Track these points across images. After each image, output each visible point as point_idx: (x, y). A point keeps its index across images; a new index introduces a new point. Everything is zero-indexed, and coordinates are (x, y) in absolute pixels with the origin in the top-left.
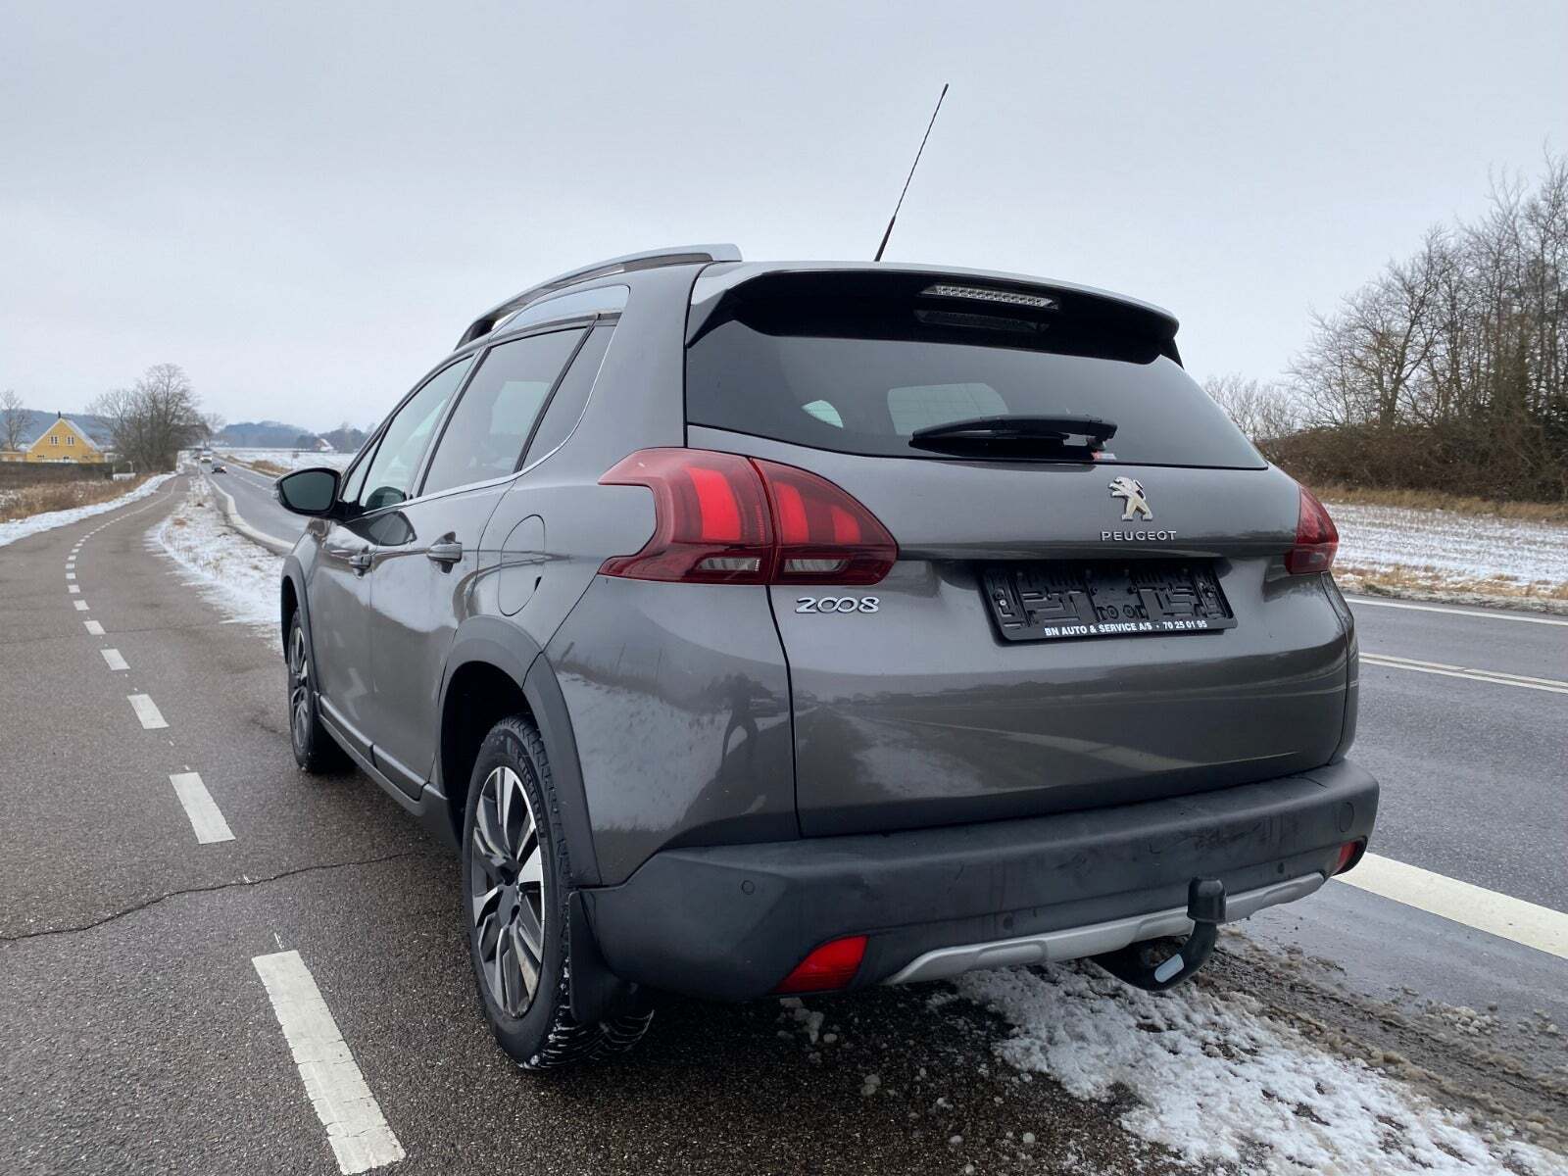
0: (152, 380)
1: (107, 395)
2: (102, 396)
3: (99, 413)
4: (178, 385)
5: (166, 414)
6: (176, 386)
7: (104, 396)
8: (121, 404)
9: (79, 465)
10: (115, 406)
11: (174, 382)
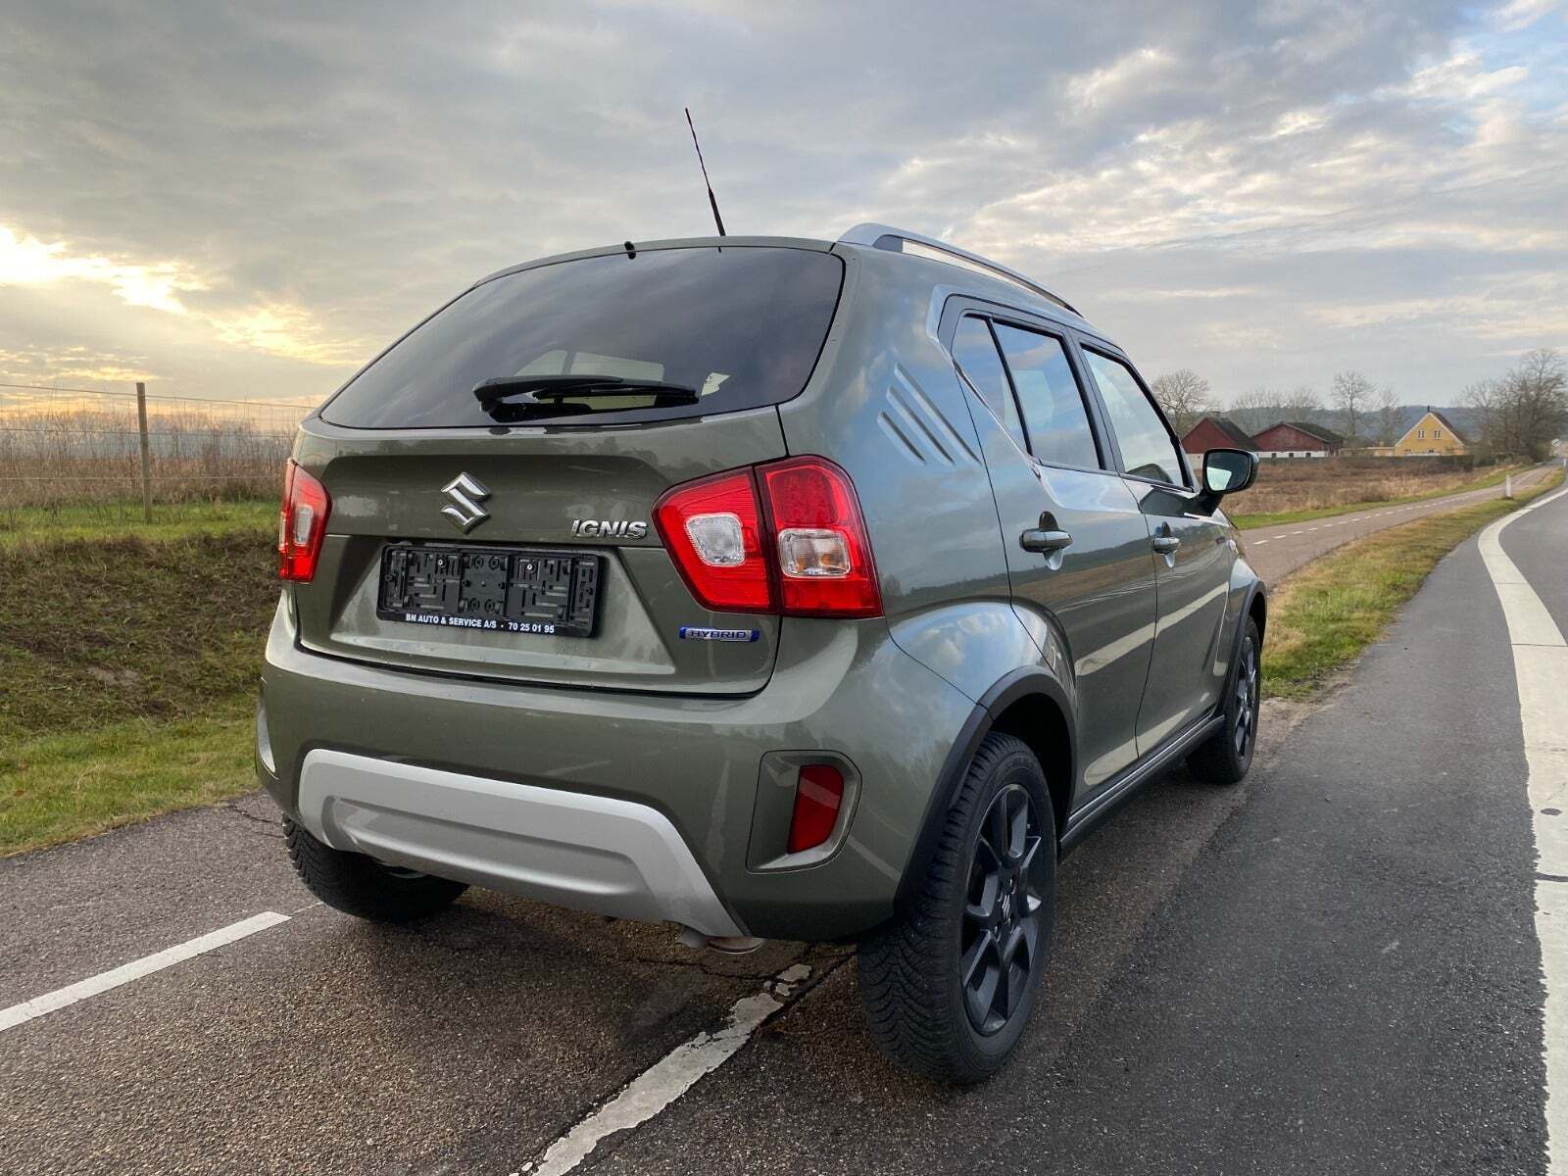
0: (1524, 367)
1: (1472, 387)
2: (1467, 388)
3: (1464, 405)
4: (1553, 369)
5: (1537, 400)
6: (1550, 370)
7: (1470, 387)
8: (1487, 395)
9: (1441, 458)
10: (1481, 397)
11: (1549, 367)
